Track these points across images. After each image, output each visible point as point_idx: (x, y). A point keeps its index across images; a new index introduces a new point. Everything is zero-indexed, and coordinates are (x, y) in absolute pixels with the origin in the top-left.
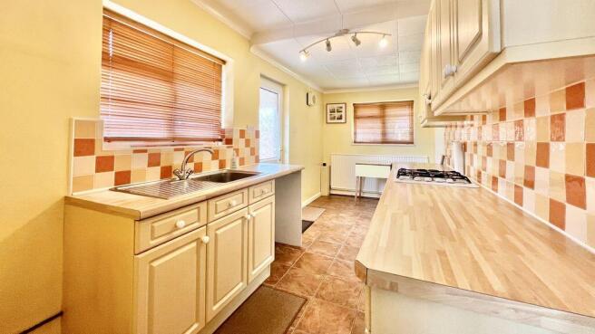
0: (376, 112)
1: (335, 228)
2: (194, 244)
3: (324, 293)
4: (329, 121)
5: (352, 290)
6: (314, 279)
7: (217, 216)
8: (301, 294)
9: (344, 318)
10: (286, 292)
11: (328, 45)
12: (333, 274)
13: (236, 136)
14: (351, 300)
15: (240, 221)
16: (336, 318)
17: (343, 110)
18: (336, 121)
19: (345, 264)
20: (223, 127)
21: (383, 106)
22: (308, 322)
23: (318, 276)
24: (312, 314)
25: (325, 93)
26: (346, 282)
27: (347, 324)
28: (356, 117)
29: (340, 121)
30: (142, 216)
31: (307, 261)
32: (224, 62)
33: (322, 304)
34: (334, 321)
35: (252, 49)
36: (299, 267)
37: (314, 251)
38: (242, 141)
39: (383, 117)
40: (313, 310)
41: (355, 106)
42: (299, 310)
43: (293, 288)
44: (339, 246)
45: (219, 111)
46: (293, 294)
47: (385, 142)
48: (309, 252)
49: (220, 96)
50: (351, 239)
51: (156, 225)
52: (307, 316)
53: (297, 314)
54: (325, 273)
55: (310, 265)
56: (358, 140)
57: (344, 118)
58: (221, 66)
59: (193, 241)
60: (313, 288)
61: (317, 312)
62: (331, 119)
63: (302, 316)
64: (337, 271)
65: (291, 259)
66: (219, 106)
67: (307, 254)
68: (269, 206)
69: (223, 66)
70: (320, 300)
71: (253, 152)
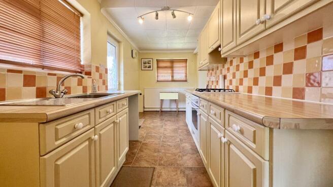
0: (168, 64)
1: (154, 128)
2: (87, 143)
3: (162, 162)
4: (143, 69)
5: (177, 157)
6: (154, 156)
7: (101, 120)
8: (150, 166)
9: (179, 173)
10: (140, 167)
11: (157, 15)
12: (163, 151)
13: (93, 70)
14: (178, 162)
15: (112, 125)
16: (175, 173)
17: (151, 62)
18: (147, 69)
19: (168, 145)
20: (82, 63)
21: (172, 62)
22: (161, 180)
23: (156, 154)
24: (161, 175)
25: (140, 52)
26: (172, 154)
27: (182, 175)
28: (158, 67)
29: (149, 69)
30: (50, 118)
31: (146, 147)
32: (82, 15)
33: (164, 168)
34: (174, 175)
35: (102, 10)
36: (142, 151)
37: (147, 141)
38: (97, 75)
39: (172, 68)
40: (161, 173)
41: (158, 61)
42: (153, 175)
43: (144, 164)
44: (161, 137)
45: (78, 51)
46: (145, 167)
47: (173, 81)
48: (145, 142)
49: (79, 40)
50: (166, 132)
51: (59, 127)
52: (159, 177)
53: (152, 177)
54: (159, 152)
55: (148, 149)
56: (159, 80)
57: (152, 67)
58: (79, 17)
59: (86, 141)
60: (156, 161)
61: (163, 173)
62: (144, 68)
63: (155, 177)
64: (165, 150)
65: (135, 148)
66: (79, 47)
67: (143, 144)
68: (126, 115)
69: (81, 18)
70: (162, 167)
71: (104, 83)
